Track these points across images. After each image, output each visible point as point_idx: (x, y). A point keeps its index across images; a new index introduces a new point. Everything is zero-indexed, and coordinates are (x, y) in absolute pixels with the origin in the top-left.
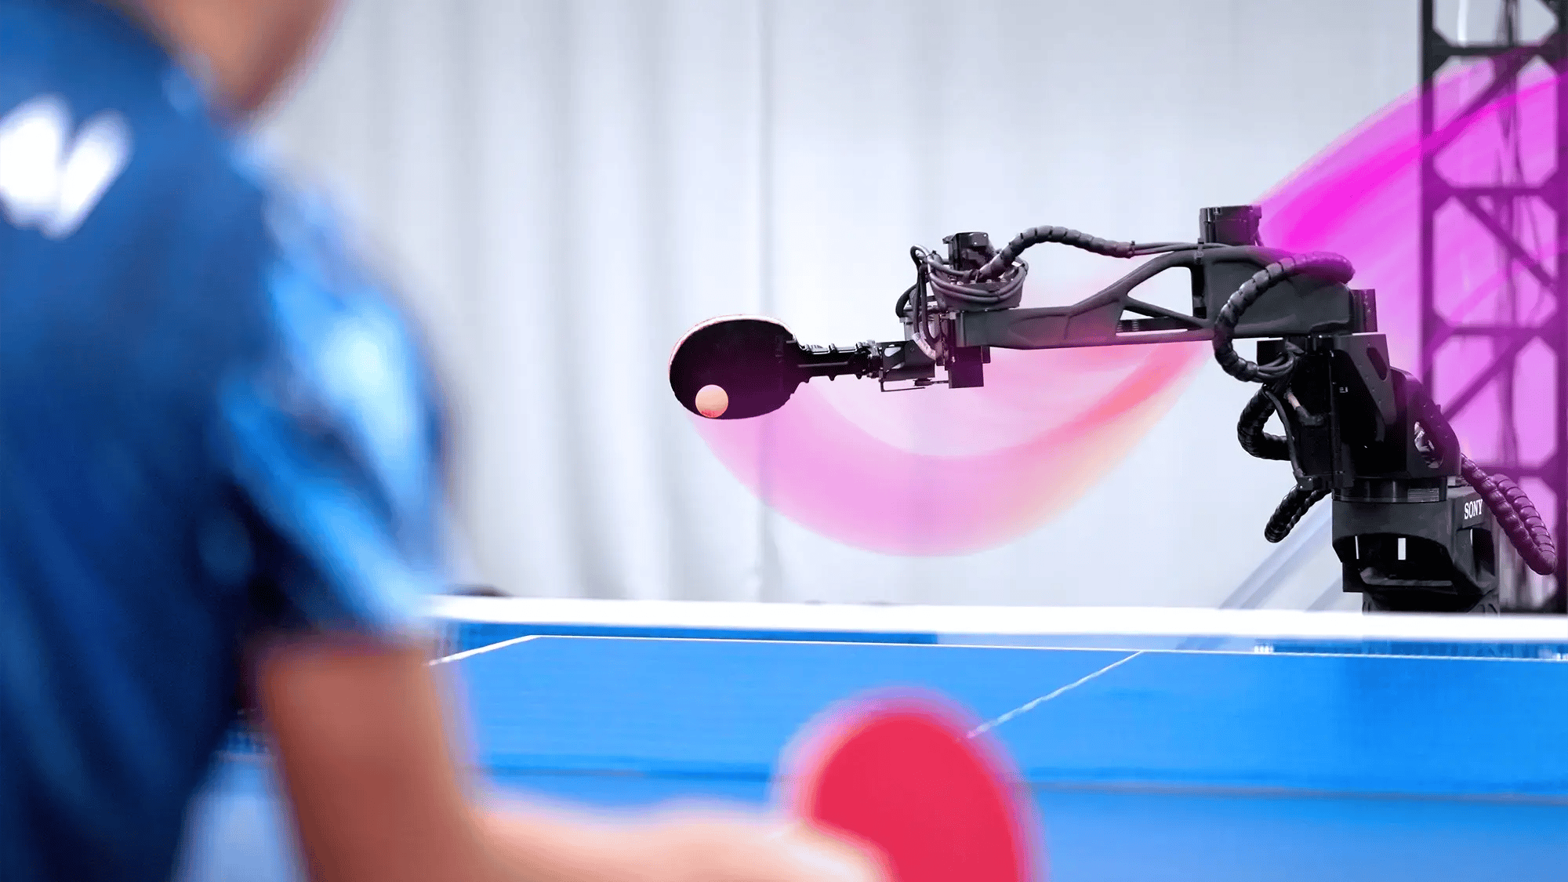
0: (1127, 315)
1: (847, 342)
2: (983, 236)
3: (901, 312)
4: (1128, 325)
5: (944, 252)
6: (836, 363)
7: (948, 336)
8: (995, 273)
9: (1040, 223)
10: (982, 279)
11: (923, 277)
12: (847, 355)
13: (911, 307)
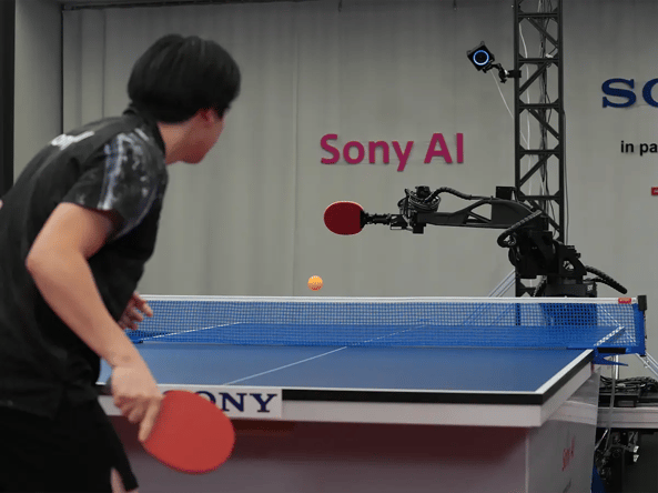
0: (470, 218)
1: (381, 213)
2: (428, 188)
3: (399, 205)
4: (471, 221)
5: (415, 191)
6: (377, 219)
7: (414, 217)
8: (430, 200)
9: (443, 186)
10: (427, 202)
11: (408, 197)
12: (380, 217)
13: (403, 204)
